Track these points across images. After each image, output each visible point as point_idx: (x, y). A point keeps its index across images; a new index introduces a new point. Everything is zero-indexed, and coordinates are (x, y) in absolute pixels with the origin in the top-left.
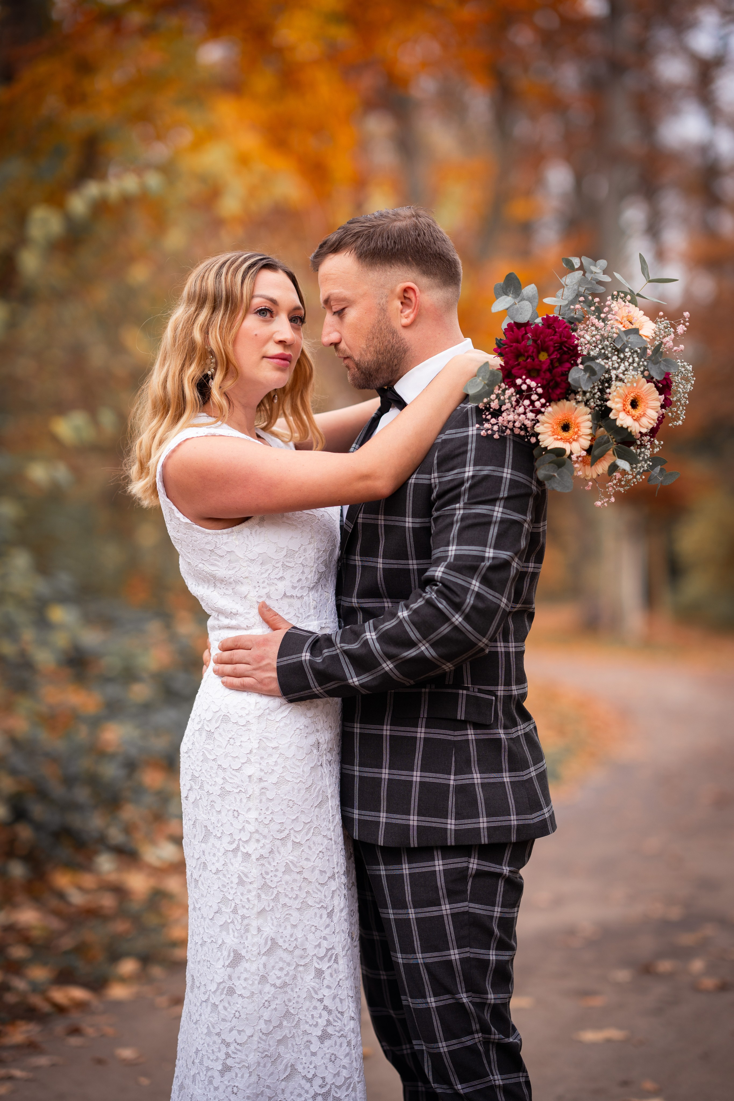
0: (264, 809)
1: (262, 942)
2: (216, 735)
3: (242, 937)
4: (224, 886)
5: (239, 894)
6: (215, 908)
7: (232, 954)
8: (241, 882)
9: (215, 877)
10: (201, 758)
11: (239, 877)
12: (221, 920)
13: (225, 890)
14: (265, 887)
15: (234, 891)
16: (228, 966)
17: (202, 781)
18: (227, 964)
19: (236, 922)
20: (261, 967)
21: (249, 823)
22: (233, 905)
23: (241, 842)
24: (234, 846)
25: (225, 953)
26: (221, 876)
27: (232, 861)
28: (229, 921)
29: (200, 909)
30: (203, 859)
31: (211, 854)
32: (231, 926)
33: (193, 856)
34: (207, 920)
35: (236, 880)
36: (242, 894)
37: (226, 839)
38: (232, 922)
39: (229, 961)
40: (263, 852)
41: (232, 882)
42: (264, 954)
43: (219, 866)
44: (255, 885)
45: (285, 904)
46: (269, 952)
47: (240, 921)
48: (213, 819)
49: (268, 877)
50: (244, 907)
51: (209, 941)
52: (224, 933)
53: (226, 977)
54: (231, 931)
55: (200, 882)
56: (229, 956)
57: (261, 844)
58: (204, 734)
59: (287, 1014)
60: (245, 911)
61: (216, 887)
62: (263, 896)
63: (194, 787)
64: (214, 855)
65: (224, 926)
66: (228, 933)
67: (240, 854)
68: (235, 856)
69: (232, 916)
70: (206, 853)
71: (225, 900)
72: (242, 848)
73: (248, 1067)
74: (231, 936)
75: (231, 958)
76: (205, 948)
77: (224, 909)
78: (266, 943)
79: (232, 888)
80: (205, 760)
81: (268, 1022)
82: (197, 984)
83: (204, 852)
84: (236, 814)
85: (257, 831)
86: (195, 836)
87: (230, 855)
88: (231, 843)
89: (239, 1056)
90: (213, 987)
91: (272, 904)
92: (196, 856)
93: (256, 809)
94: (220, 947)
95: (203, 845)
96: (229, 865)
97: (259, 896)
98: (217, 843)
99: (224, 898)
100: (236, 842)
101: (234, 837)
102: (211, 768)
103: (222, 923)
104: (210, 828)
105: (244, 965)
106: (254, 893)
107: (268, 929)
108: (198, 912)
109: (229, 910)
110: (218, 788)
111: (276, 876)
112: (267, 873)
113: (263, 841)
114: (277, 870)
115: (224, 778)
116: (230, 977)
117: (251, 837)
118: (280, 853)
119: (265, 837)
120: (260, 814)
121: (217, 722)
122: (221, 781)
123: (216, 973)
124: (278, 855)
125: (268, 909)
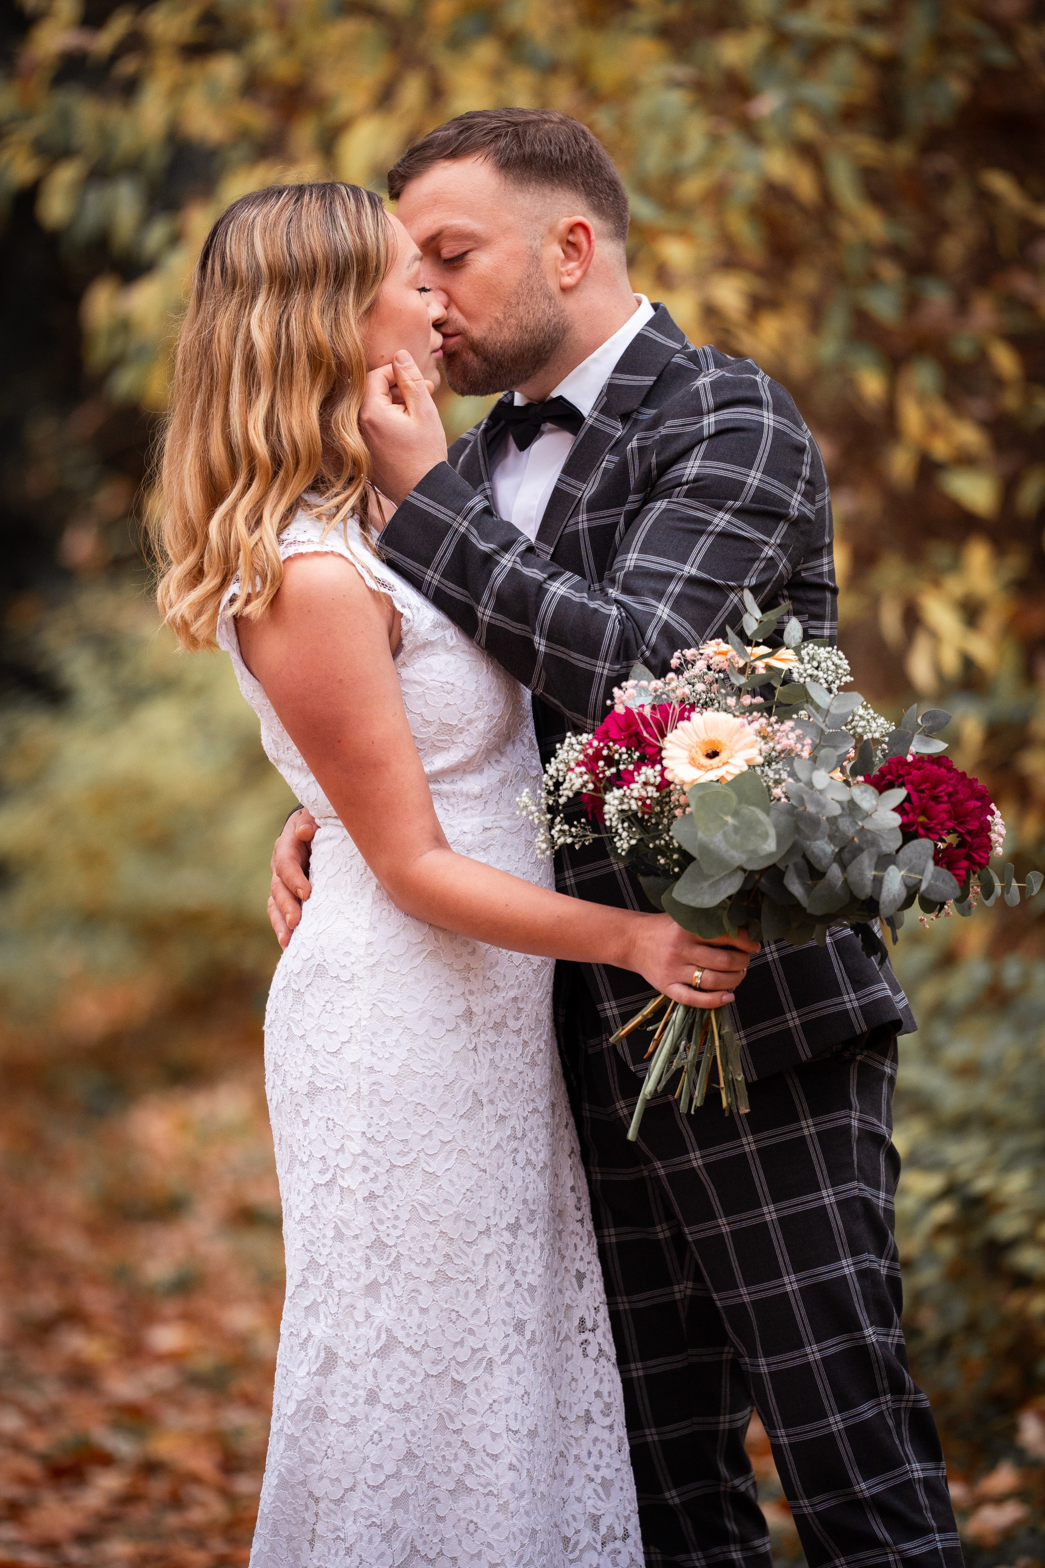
0: (375, 1118)
1: (373, 1334)
2: (308, 997)
3: (338, 1325)
4: (312, 1242)
5: (335, 1255)
6: (298, 1278)
7: (323, 1354)
8: (339, 1236)
9: (299, 1228)
10: (286, 1035)
11: (336, 1227)
12: (306, 1299)
13: (313, 1249)
14: (377, 1244)
15: (327, 1250)
16: (315, 1374)
17: (286, 1072)
18: (314, 1370)
19: (330, 1301)
20: (369, 1375)
21: (352, 1140)
22: (326, 1274)
23: (338, 1171)
24: (328, 1176)
25: (312, 1352)
27: (325, 1201)
28: (320, 1300)
32: (322, 1308)
35: (330, 1233)
36: (340, 1256)
38: (325, 1302)
39: (318, 1365)
40: (374, 1187)
41: (324, 1236)
42: (374, 1355)
43: (304, 1209)
44: (361, 1242)
45: (409, 1274)
46: (382, 1353)
47: (336, 1299)
48: (299, 1134)
49: (382, 1228)
50: (342, 1276)
52: (312, 1319)
53: (313, 1392)
54: (322, 1315)
56: (317, 1357)
57: (370, 1175)
58: (294, 996)
59: (408, 1456)
60: (344, 1283)
61: (298, 1244)
62: (374, 1260)
64: (297, 1191)
65: (311, 1309)
66: (318, 1321)
67: (337, 1190)
68: (330, 1193)
69: (325, 1291)
71: (312, 1266)
72: (340, 1181)
73: (346, 1542)
74: (323, 1324)
75: (321, 1361)
77: (311, 1280)
78: (378, 1337)
79: (324, 1245)
80: (292, 1037)
81: (377, 1467)
84: (330, 1123)
85: (364, 1153)
87: (322, 1191)
88: (322, 1172)
89: (331, 1520)
90: (292, 1410)
91: (388, 1273)
93: (364, 1117)
94: (304, 1344)
96: (321, 1208)
97: (368, 1261)
98: (301, 1172)
99: (313, 1261)
100: (332, 1171)
101: (328, 1162)
102: (297, 1050)
103: (307, 1303)
104: (293, 1148)
105: (341, 1371)
106: (360, 1254)
107: (381, 1314)
109: (319, 1283)
110: (303, 1082)
111: (395, 1227)
112: (381, 1222)
113: (374, 1169)
114: (397, 1218)
115: (313, 1067)
116: (319, 1391)
117: (354, 1162)
118: (401, 1189)
119: (378, 1162)
120: (370, 1125)
121: (308, 975)
122: (310, 1072)
123: (296, 1384)
124: (398, 1192)
125: (381, 1281)
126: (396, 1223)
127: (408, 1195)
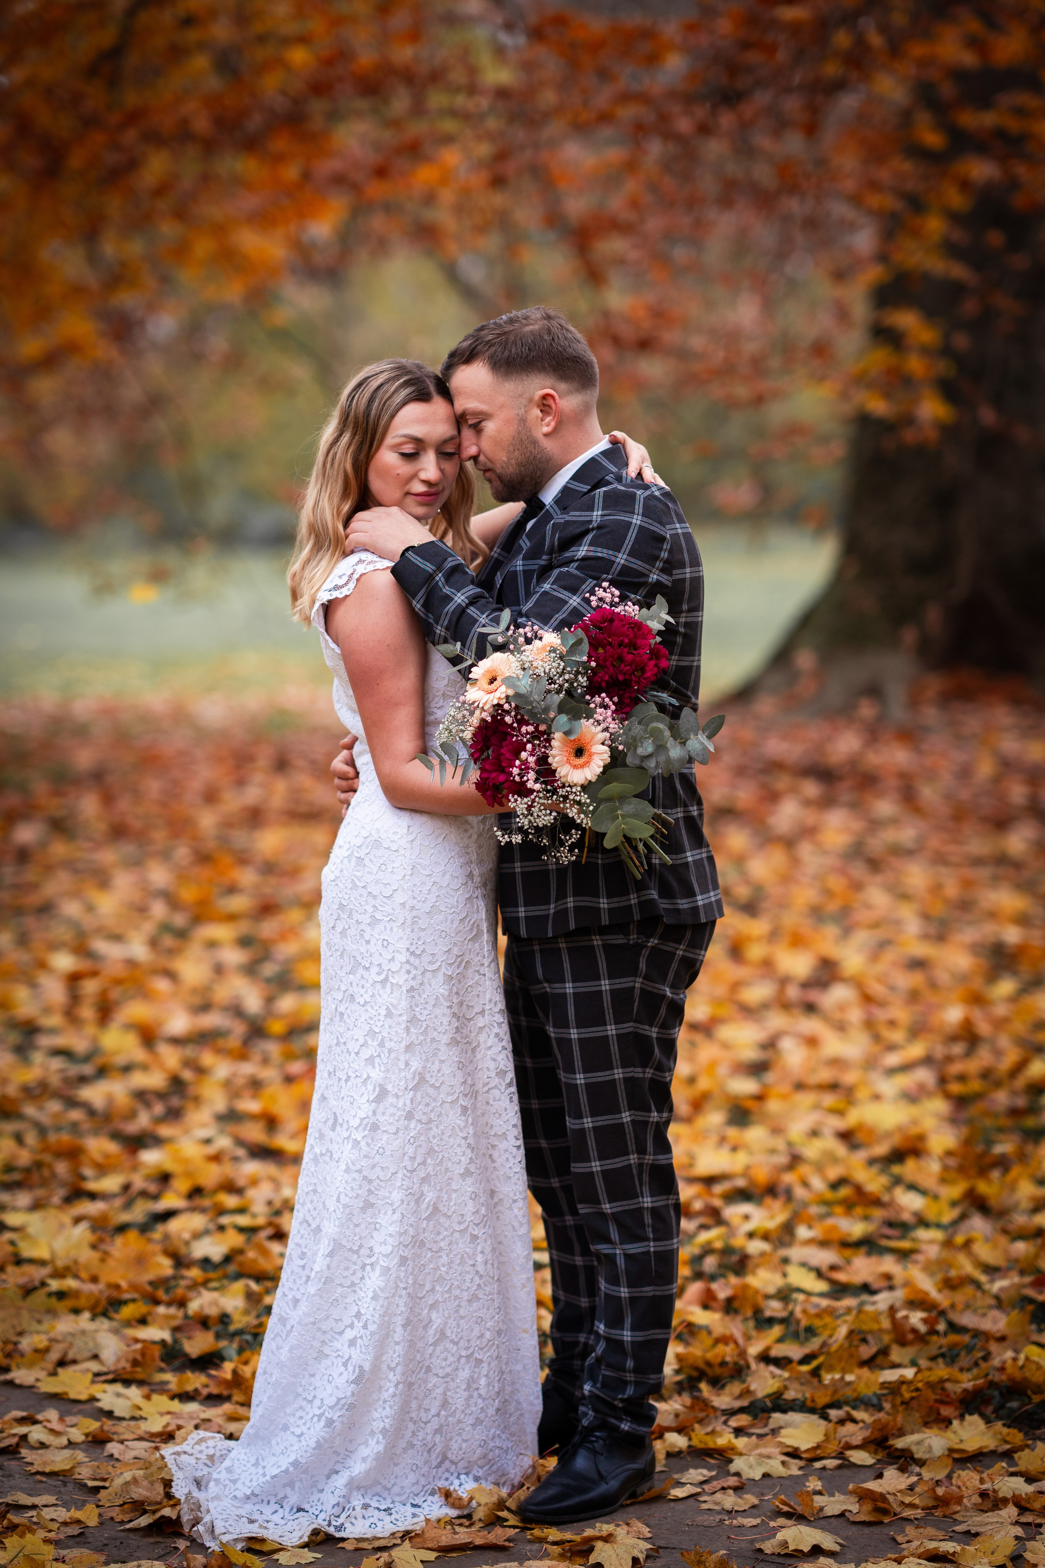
0: (416, 939)
1: (410, 1076)
2: (366, 861)
3: (388, 1071)
4: (371, 1018)
5: (386, 1026)
6: (361, 1041)
7: (377, 1089)
8: (389, 1014)
9: (363, 1009)
10: (350, 886)
11: (388, 1009)
12: (366, 1053)
13: (372, 1022)
14: (413, 1020)
15: (381, 1023)
16: (372, 1101)
17: (351, 910)
18: (371, 1098)
19: (382, 1056)
20: (408, 1102)
21: (401, 953)
22: (380, 1038)
23: (390, 973)
24: (383, 976)
25: (370, 1088)
26: (369, 1008)
27: (381, 992)
28: (375, 1055)
29: (345, 1043)
30: (350, 992)
31: (360, 986)
32: (377, 1060)
33: (339, 989)
34: (353, 1055)
35: (383, 1012)
36: (390, 1027)
37: (374, 970)
38: (379, 1056)
39: (374, 1096)
40: (413, 983)
41: (379, 1015)
42: (411, 1090)
43: (367, 997)
44: (405, 1018)
45: (434, 1039)
46: (415, 1089)
47: (387, 1055)
48: (363, 949)
49: (418, 1009)
50: (391, 1040)
51: (354, 1075)
52: (370, 1067)
54: (376, 1065)
55: (346, 1016)
56: (374, 1090)
57: (411, 976)
58: (354, 860)
59: (431, 1152)
60: (392, 1044)
61: (363, 1019)
62: (412, 1030)
63: (342, 916)
64: (363, 987)
65: (370, 1061)
66: (374, 1067)
67: (389, 985)
68: (384, 987)
69: (378, 1049)
70: (354, 984)
71: (372, 1033)
72: (391, 979)
73: (391, 1205)
74: (377, 1070)
75: (376, 1093)
76: (349, 1083)
77: (370, 1042)
78: (414, 1078)
80: (355, 887)
81: (413, 1159)
82: (340, 1121)
83: (351, 983)
84: (385, 943)
85: (408, 962)
86: (342, 967)
87: (379, 986)
88: (379, 974)
89: (382, 1193)
90: (355, 1122)
91: (421, 1038)
92: (343, 988)
93: (408, 939)
94: (365, 1082)
95: (351, 976)
97: (408, 1029)
98: (366, 974)
99: (371, 1029)
100: (385, 973)
101: (383, 967)
102: (361, 895)
103: (367, 1057)
104: (359, 958)
105: (391, 1100)
106: (404, 1026)
107: (416, 1063)
108: (343, 1047)
109: (375, 1043)
110: (367, 916)
111: (425, 1008)
112: (417, 1006)
113: (414, 972)
114: (427, 1003)
115: (374, 906)
116: (374, 1113)
117: (401, 967)
118: (430, 985)
119: (416, 968)
120: (412, 944)
121: (367, 847)
122: (371, 910)
123: (360, 1108)
124: (428, 987)
125: (416, 1042)
126: (426, 1006)
127: (434, 989)
